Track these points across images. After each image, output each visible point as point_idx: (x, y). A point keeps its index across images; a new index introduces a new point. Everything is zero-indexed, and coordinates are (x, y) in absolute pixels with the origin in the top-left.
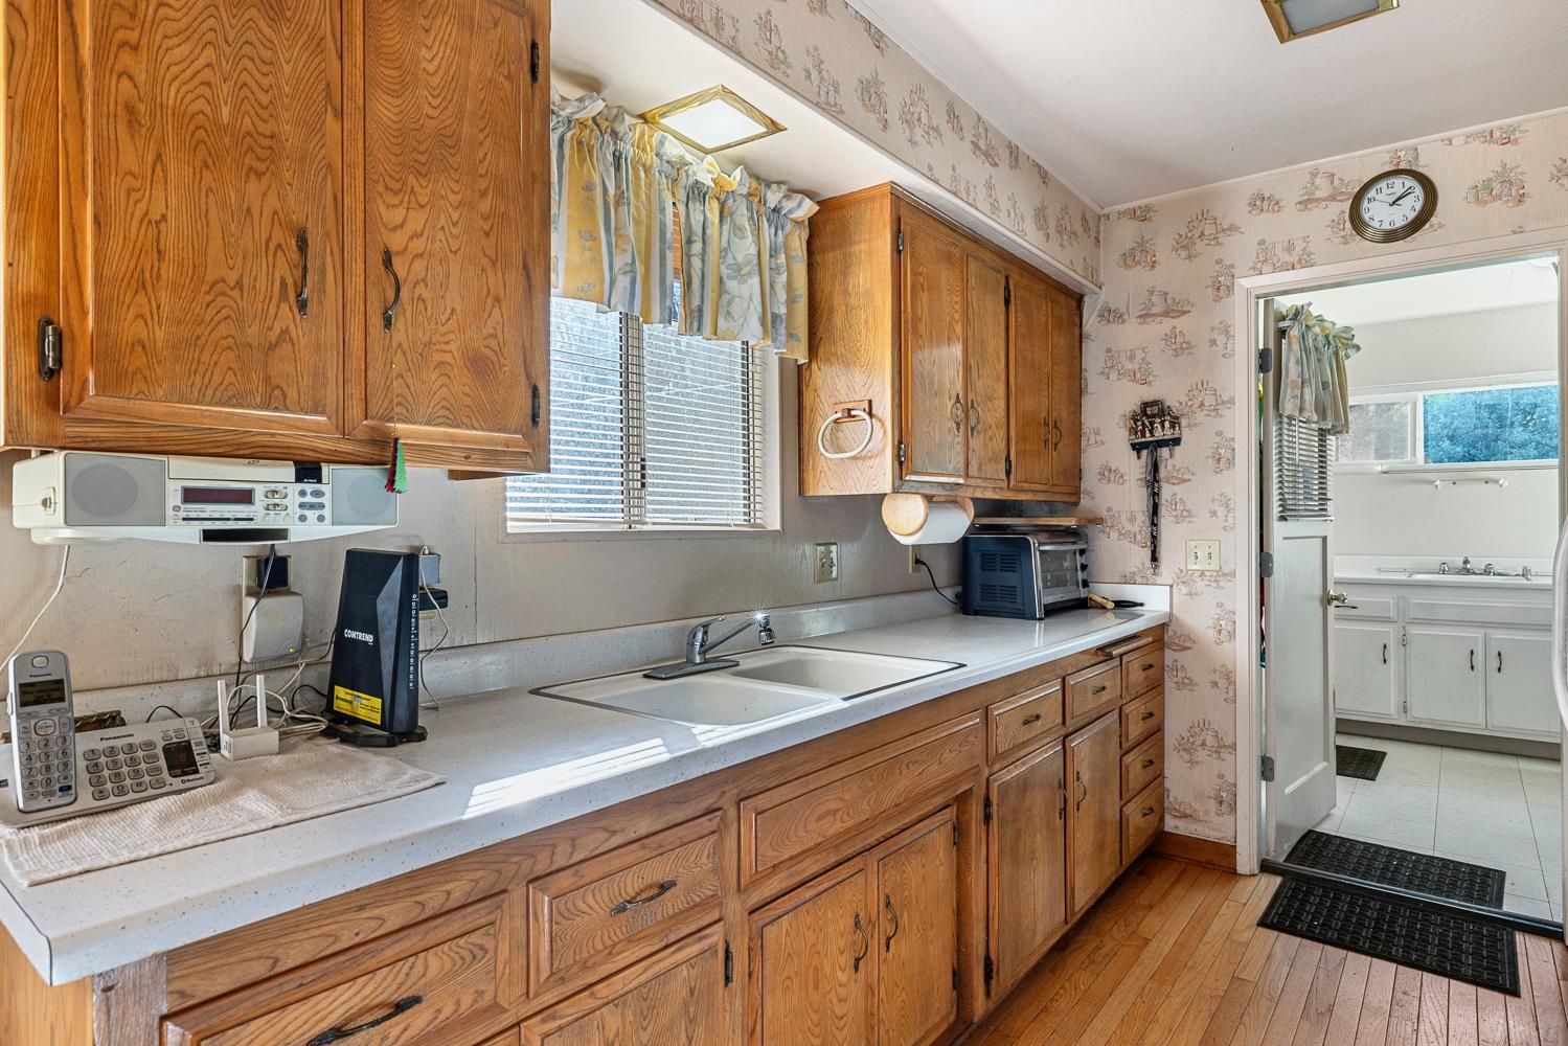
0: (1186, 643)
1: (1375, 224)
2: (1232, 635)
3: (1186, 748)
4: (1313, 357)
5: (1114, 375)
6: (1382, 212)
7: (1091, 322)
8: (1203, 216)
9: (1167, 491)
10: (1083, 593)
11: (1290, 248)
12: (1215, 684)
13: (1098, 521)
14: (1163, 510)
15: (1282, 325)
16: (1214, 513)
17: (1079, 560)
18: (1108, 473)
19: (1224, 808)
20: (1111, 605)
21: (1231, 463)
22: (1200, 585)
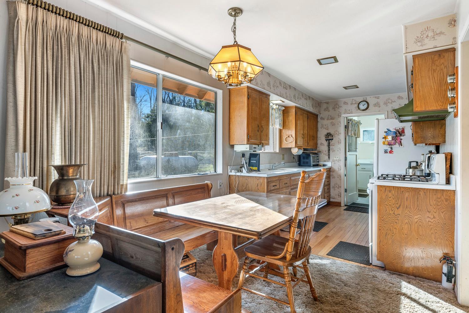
0: (334, 171)
1: (361, 108)
2: (341, 169)
3: (334, 188)
4: (353, 126)
5: (323, 128)
6: (362, 107)
7: (319, 119)
8: (337, 104)
9: (331, 147)
10: (318, 163)
11: (349, 111)
12: (338, 177)
13: (320, 152)
14: (330, 150)
15: (349, 121)
16: (338, 151)
17: (317, 158)
18: (322, 144)
19: (339, 197)
20: (322, 165)
21: (341, 143)
22: (336, 162)
